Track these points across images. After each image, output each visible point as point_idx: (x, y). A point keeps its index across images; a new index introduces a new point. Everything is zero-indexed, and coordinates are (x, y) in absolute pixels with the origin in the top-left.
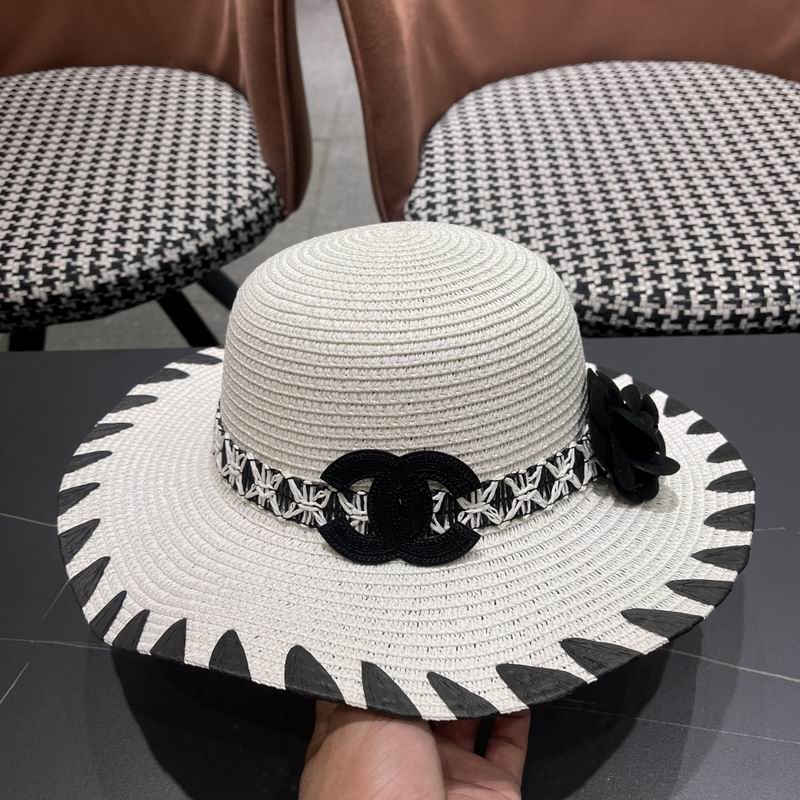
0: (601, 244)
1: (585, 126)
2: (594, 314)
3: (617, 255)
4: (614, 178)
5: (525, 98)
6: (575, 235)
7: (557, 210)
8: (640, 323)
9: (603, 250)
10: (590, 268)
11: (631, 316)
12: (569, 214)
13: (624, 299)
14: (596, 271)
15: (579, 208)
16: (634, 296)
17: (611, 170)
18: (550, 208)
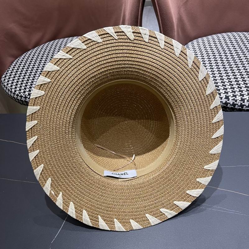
0: (232, 85)
1: (225, 51)
2: (231, 105)
3: (237, 88)
4: (235, 66)
5: (206, 43)
6: (224, 83)
7: (218, 75)
8: (244, 108)
9: (233, 87)
10: (229, 92)
11: (242, 106)
12: (222, 77)
13: (240, 101)
14: (231, 93)
15: (225, 75)
16: (243, 100)
17: (234, 64)
18: (216, 75)
